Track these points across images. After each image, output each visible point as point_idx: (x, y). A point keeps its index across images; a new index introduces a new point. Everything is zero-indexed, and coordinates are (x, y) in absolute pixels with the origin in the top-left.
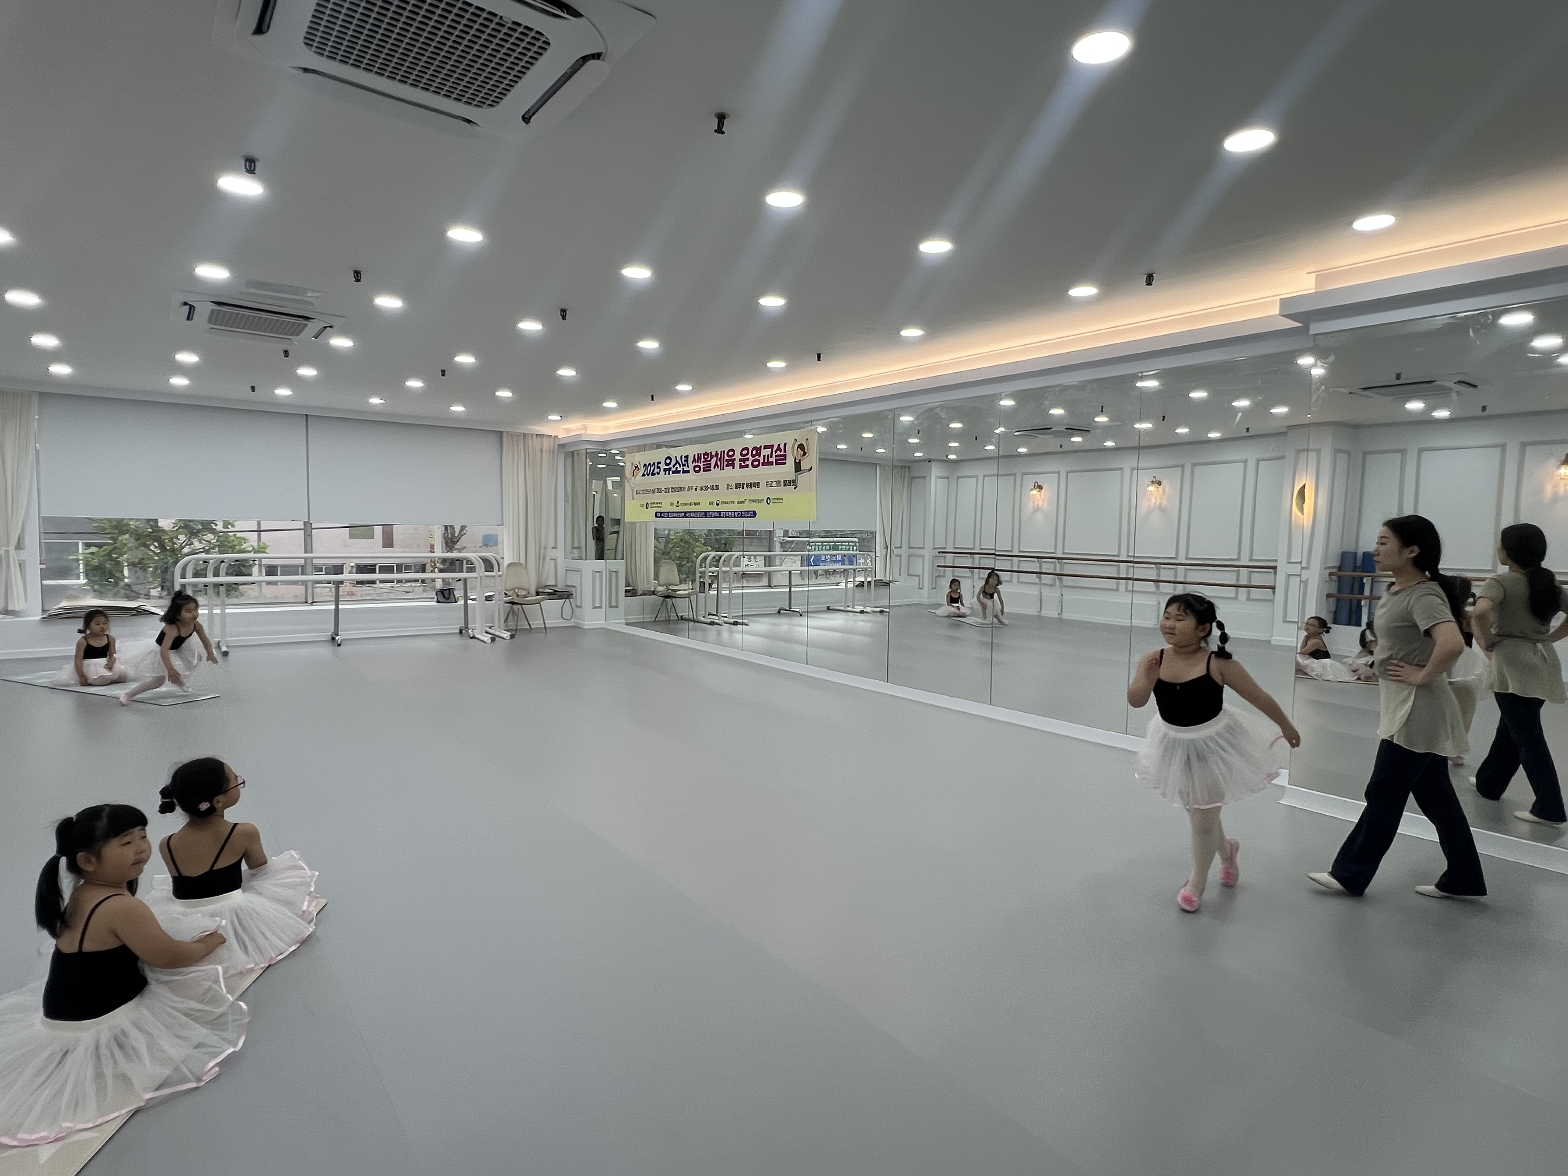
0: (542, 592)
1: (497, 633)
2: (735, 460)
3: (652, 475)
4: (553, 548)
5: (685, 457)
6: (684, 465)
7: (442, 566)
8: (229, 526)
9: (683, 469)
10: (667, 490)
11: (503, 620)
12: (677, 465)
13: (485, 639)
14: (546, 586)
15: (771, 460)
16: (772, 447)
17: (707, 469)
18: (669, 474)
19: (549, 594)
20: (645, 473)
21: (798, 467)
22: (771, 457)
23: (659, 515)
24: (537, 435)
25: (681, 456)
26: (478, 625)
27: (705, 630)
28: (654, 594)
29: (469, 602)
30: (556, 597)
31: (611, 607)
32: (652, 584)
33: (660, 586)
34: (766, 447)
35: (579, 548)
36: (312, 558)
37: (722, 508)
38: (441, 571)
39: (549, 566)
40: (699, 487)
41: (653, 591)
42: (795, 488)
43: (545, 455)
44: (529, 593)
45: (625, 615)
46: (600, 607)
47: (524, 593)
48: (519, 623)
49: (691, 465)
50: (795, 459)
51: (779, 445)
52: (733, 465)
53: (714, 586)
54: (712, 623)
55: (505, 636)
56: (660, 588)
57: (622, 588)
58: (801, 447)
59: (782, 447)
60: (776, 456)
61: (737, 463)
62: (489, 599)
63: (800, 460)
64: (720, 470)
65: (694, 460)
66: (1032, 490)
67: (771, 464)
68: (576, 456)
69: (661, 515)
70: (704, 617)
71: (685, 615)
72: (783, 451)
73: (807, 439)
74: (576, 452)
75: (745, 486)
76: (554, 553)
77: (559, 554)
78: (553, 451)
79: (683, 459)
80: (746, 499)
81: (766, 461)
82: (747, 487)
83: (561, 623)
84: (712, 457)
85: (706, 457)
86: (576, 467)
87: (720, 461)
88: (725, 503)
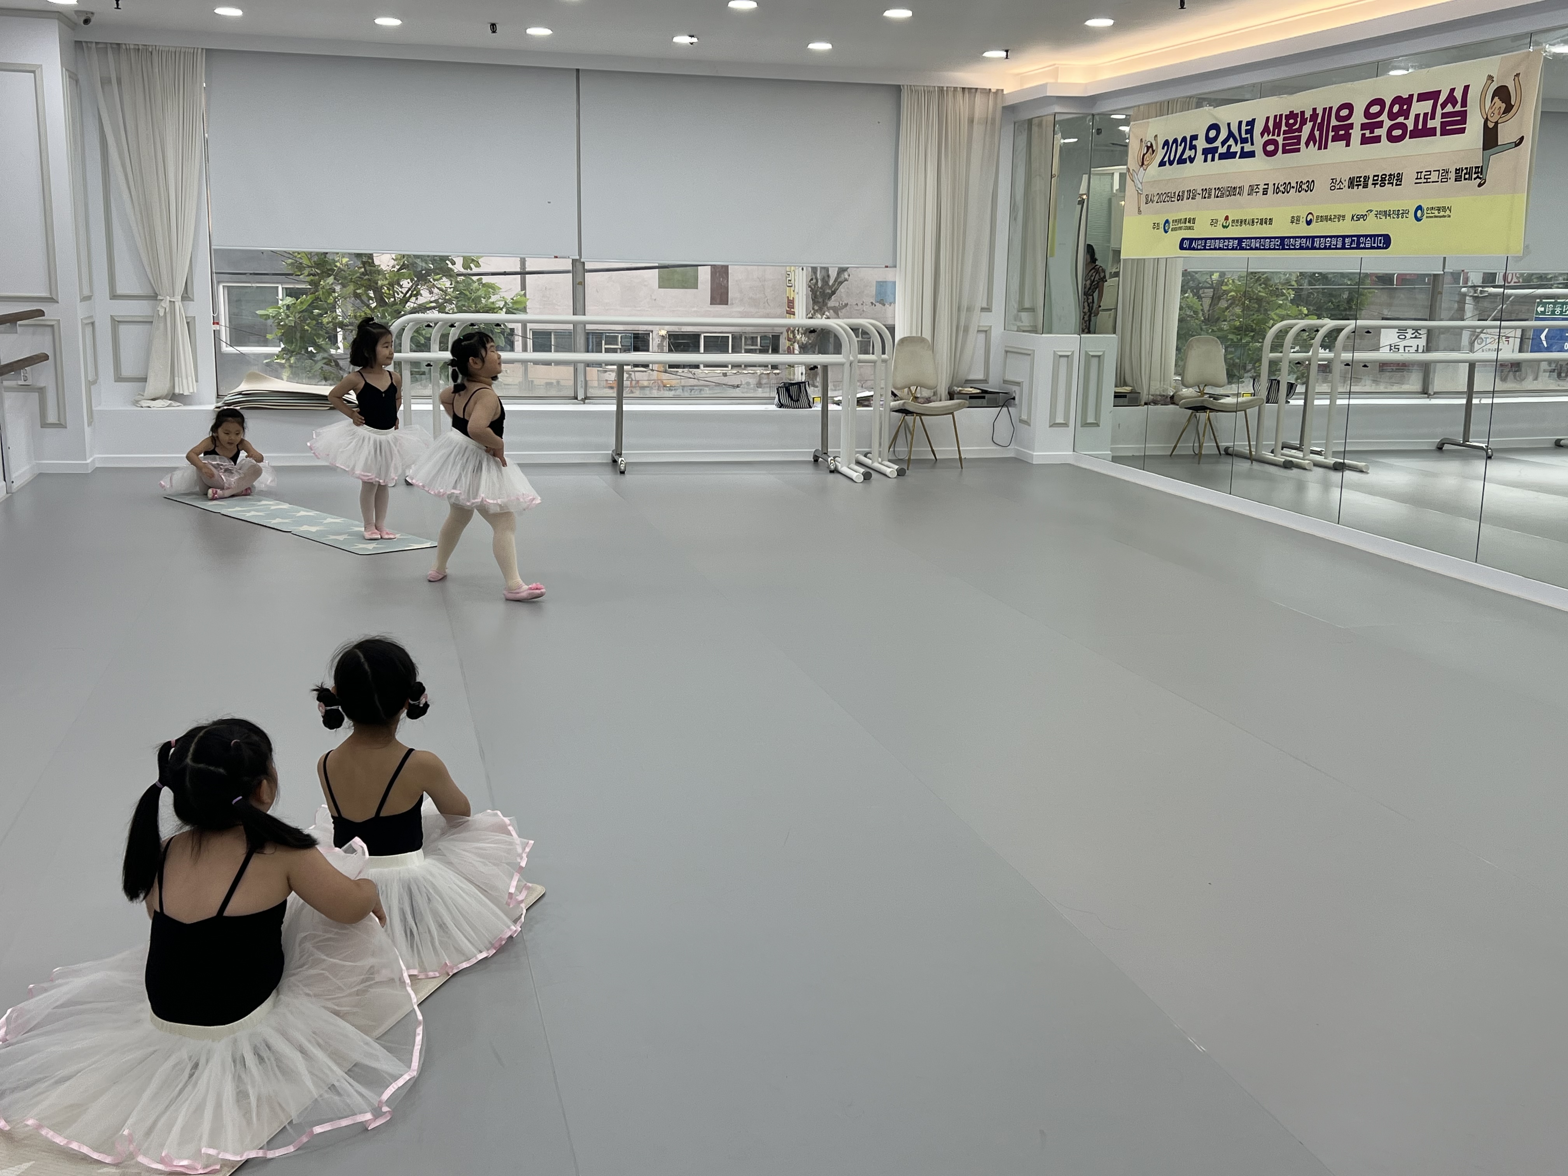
0: (959, 393)
1: (876, 465)
2: (1351, 126)
3: (1178, 163)
4: (983, 309)
5: (1248, 123)
6: (1243, 141)
7: (804, 340)
9: (1242, 148)
10: (1207, 193)
11: (886, 442)
12: (1231, 142)
13: (854, 475)
14: (968, 382)
15: (1431, 124)
16: (1434, 95)
17: (1291, 147)
18: (1213, 160)
19: (972, 397)
21: (1490, 139)
22: (1433, 118)
23: (1187, 244)
24: (964, 89)
25: (1240, 123)
26: (843, 450)
27: (1271, 479)
28: (1173, 403)
29: (831, 407)
30: (984, 401)
31: (1085, 424)
32: (1170, 383)
33: (1187, 387)
34: (1422, 97)
35: (1032, 310)
37: (1316, 229)
39: (975, 343)
40: (1271, 187)
41: (1172, 397)
42: (1480, 185)
43: (978, 130)
44: (935, 394)
45: (1114, 441)
46: (1065, 425)
47: (926, 393)
48: (913, 449)
49: (1259, 140)
50: (1486, 120)
51: (1453, 90)
52: (1347, 138)
53: (1300, 389)
54: (1288, 465)
55: (888, 471)
56: (1185, 391)
57: (1109, 389)
58: (1502, 93)
59: (1458, 95)
60: (1444, 115)
61: (1356, 134)
62: (866, 403)
63: (1497, 123)
64: (1320, 148)
65: (1266, 130)
67: (1432, 132)
68: (1035, 129)
69: (1191, 244)
70: (1272, 452)
71: (1241, 445)
72: (1459, 104)
73: (1518, 75)
74: (1035, 121)
75: (1370, 182)
76: (986, 320)
77: (995, 321)
78: (994, 119)
79: (1244, 128)
80: (1371, 211)
81: (1420, 127)
82: (1375, 184)
83: (991, 451)
84: (1304, 122)
85: (1291, 121)
86: (1035, 150)
87: (1320, 129)
88: (1327, 219)
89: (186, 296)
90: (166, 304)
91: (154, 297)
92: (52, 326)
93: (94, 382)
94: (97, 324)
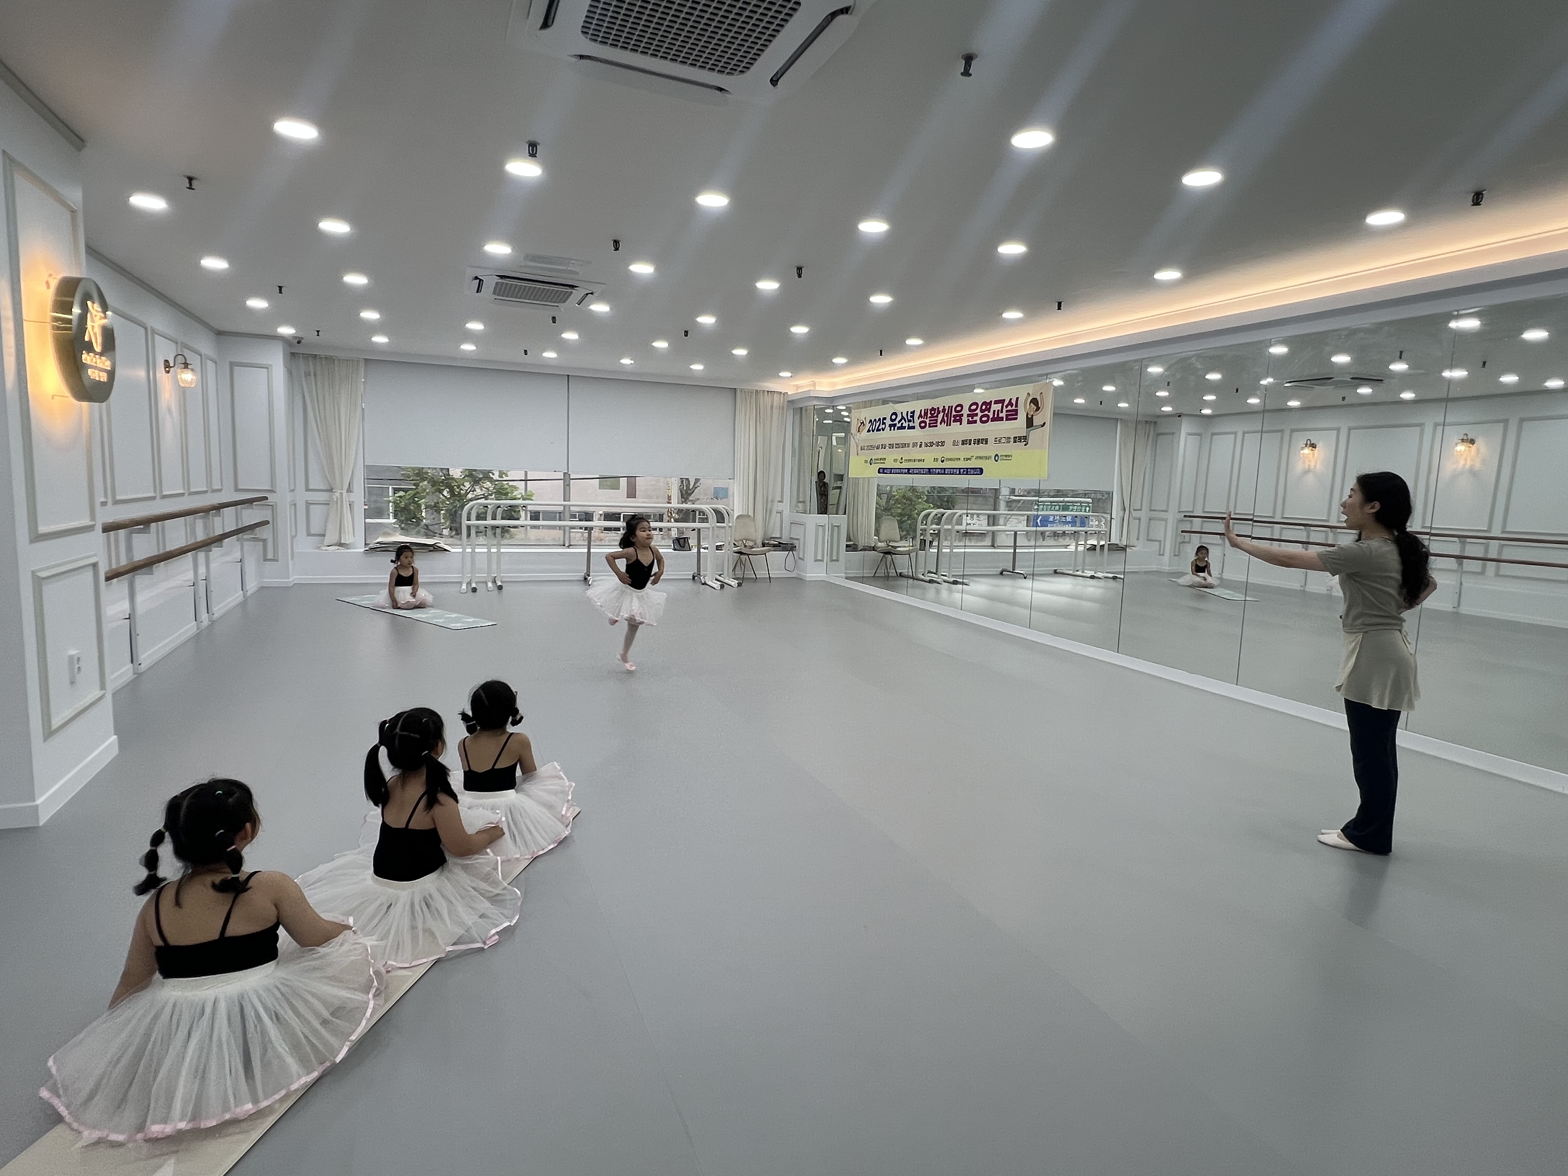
0: (768, 544)
1: (726, 581)
2: (962, 415)
3: (877, 431)
4: (779, 502)
5: (911, 413)
6: (909, 421)
7: (677, 516)
8: (504, 476)
9: (909, 424)
10: (891, 446)
11: (731, 569)
12: (903, 421)
13: (715, 586)
14: (772, 538)
15: (1001, 415)
16: (1002, 401)
17: (933, 424)
18: (894, 430)
19: (774, 546)
20: (871, 429)
21: (1030, 423)
22: (1002, 412)
23: (882, 471)
24: (768, 391)
25: (907, 412)
26: (709, 572)
27: (924, 588)
28: (873, 550)
29: (702, 550)
30: (780, 548)
31: (832, 561)
32: (873, 540)
33: (881, 542)
34: (996, 402)
35: (804, 502)
36: (570, 506)
37: (946, 465)
38: (676, 521)
39: (775, 518)
40: (923, 444)
41: (874, 547)
42: (1025, 445)
43: (776, 412)
44: (755, 544)
45: (846, 569)
46: (822, 561)
47: (751, 544)
48: (745, 573)
49: (917, 421)
50: (1027, 414)
51: (1011, 399)
52: (960, 421)
53: (935, 543)
54: (931, 581)
55: (733, 584)
56: (880, 544)
57: (843, 543)
58: (1034, 401)
59: (1014, 402)
60: (1007, 411)
61: (965, 419)
62: (720, 549)
63: (1032, 416)
64: (947, 425)
65: (920, 416)
66: (1302, 449)
67: (1001, 419)
68: (804, 412)
69: (884, 471)
70: (923, 575)
71: (905, 572)
73: (1041, 393)
74: (804, 409)
75: (972, 442)
76: (778, 507)
77: (785, 507)
78: (783, 407)
79: (909, 414)
80: (973, 456)
81: (996, 416)
82: (974, 444)
83: (784, 574)
84: (939, 413)
85: (933, 412)
86: (804, 423)
87: (947, 416)
88: (951, 459)
89: (349, 490)
90: (338, 494)
91: (331, 490)
92: (272, 505)
93: (296, 536)
94: (297, 506)
